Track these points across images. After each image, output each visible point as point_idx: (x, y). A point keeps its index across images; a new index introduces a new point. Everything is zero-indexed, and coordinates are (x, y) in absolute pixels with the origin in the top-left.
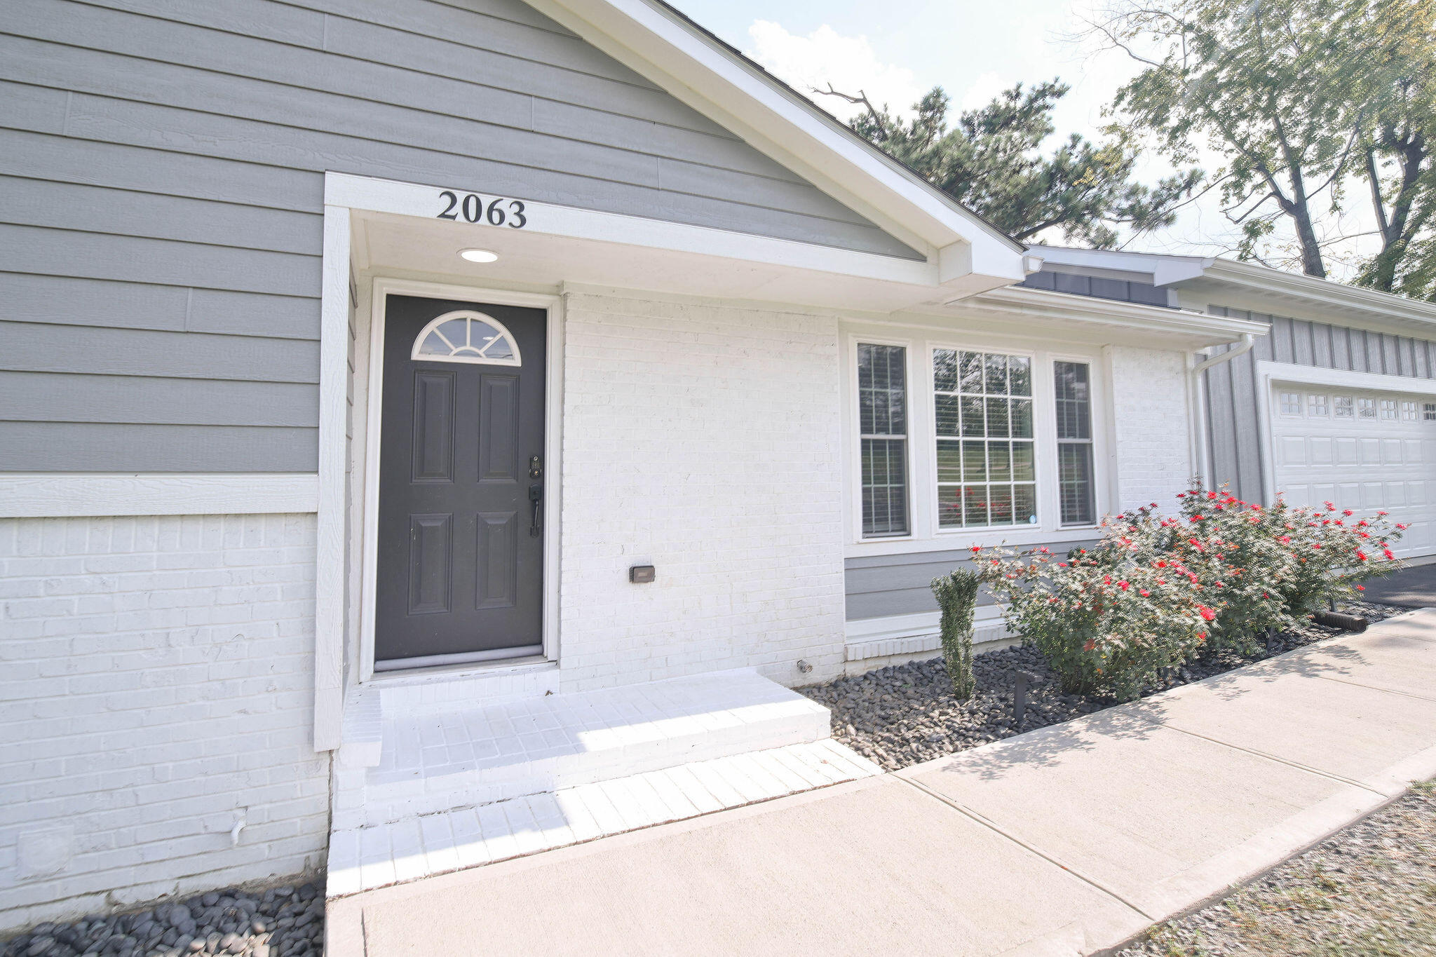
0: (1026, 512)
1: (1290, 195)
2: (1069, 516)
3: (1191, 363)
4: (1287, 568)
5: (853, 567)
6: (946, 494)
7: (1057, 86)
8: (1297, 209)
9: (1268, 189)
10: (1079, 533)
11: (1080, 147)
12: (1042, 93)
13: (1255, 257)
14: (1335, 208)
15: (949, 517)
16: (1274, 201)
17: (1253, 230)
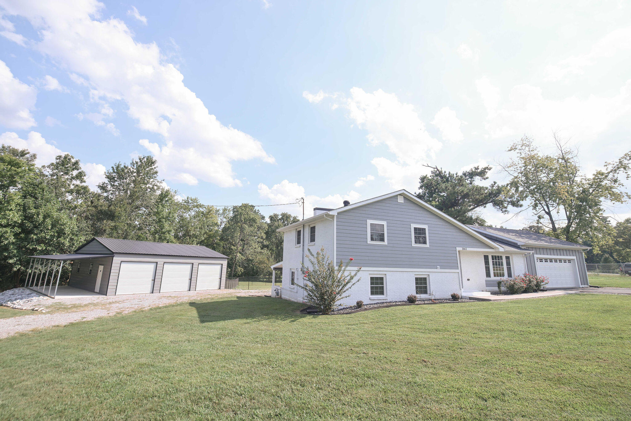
0: (503, 276)
1: (547, 210)
2: (509, 276)
3: (524, 256)
4: (535, 282)
5: (486, 281)
6: (494, 273)
7: (489, 167)
8: (549, 213)
9: (542, 209)
10: (510, 279)
11: (496, 185)
12: (485, 169)
13: (541, 223)
14: (558, 212)
15: (495, 276)
16: (544, 212)
17: (540, 217)
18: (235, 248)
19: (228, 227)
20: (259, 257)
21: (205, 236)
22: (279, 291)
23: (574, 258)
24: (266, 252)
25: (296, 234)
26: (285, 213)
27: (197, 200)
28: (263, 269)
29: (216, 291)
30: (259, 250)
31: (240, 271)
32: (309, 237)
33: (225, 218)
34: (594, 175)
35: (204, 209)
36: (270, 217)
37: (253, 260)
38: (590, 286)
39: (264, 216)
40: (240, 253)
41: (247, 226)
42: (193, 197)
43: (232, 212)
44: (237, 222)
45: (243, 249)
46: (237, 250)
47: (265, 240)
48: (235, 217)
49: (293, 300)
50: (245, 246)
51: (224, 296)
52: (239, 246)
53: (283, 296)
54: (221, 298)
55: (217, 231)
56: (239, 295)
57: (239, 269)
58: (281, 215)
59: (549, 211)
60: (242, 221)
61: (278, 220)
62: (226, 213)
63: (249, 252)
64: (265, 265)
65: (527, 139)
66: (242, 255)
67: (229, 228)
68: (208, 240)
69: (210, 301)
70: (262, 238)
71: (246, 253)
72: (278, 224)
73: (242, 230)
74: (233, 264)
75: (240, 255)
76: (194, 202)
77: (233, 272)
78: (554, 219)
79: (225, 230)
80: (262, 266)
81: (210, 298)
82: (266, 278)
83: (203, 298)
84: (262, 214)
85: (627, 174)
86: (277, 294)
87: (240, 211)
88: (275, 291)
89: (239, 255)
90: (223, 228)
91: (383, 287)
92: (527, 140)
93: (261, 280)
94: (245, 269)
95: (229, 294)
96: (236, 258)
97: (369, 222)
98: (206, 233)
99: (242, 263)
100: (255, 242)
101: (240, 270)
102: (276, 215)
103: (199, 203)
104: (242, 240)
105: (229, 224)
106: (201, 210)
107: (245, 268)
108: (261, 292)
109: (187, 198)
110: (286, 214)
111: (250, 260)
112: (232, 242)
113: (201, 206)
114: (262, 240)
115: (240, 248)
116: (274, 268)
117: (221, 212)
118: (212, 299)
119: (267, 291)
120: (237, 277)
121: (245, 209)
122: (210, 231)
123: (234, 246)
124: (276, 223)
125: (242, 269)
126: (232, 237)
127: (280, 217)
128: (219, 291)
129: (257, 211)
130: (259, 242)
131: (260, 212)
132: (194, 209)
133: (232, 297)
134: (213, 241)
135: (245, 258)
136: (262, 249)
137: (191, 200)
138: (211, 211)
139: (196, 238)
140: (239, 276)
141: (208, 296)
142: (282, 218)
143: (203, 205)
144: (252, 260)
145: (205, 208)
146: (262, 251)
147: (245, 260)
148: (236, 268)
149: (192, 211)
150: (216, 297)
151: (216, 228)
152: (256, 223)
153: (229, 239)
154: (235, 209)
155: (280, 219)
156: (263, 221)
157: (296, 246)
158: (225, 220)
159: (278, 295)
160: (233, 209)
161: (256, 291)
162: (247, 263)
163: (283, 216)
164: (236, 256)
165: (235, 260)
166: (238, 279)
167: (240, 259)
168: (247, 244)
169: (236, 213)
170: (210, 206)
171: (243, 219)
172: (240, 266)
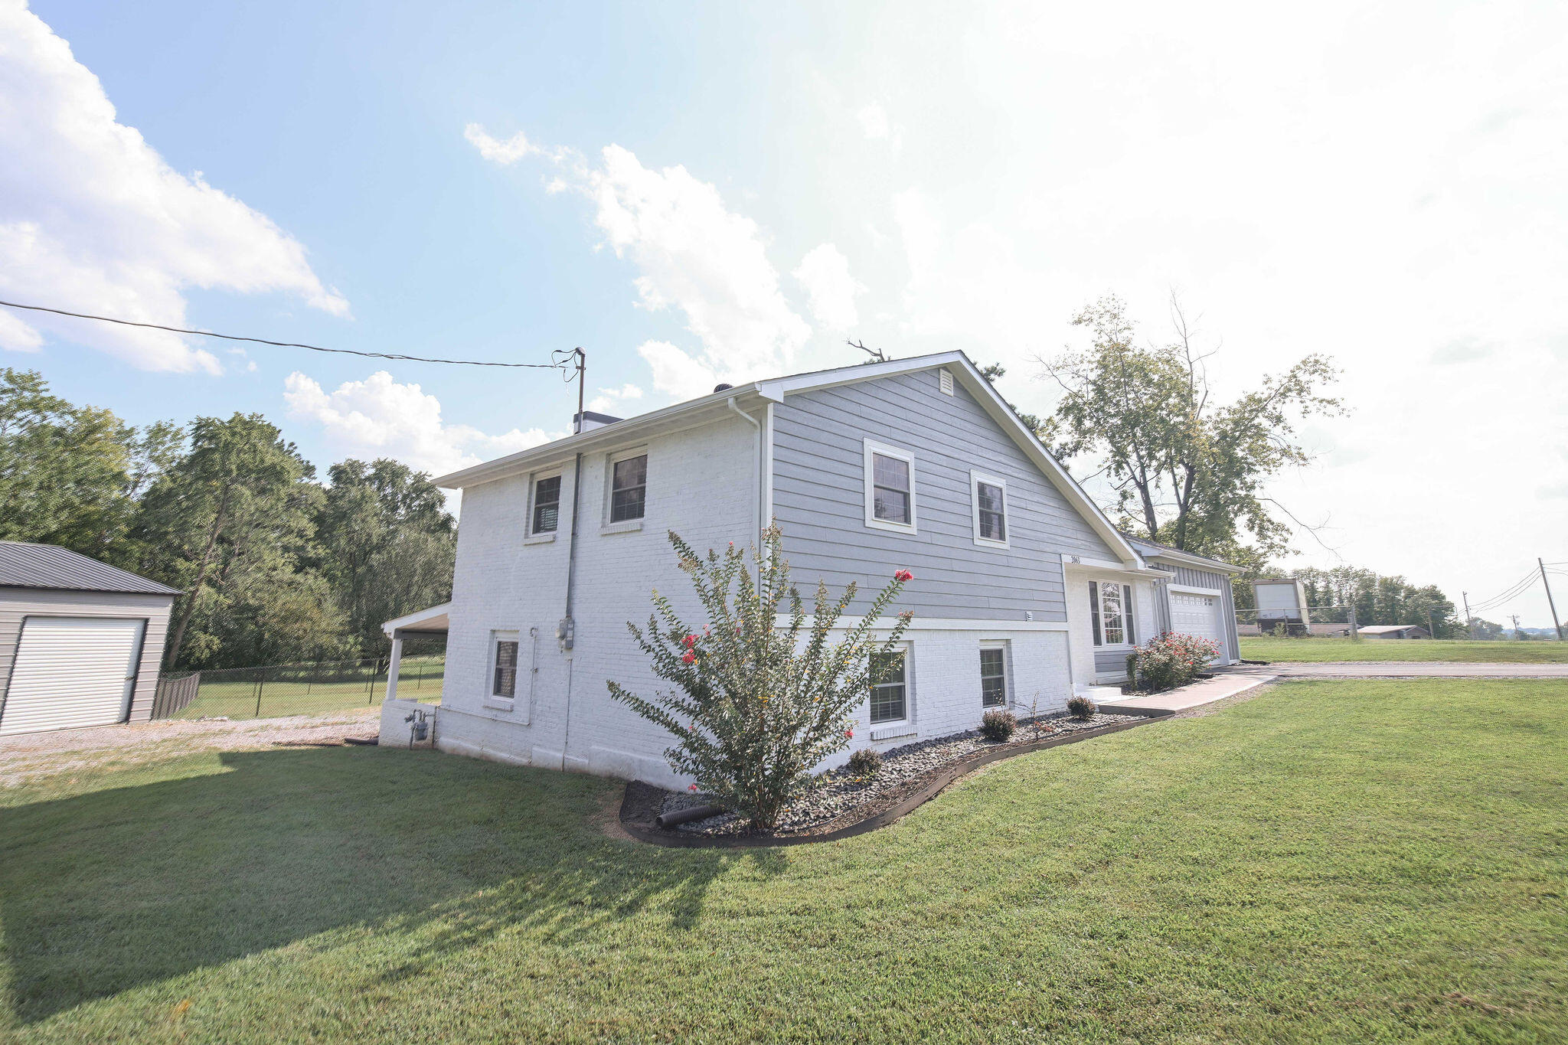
0: (1121, 640)
1: (1140, 479)
2: (1129, 641)
3: (1152, 585)
5: (1096, 655)
6: (1107, 633)
8: (1143, 487)
9: (1131, 475)
14: (1158, 486)
15: (1108, 641)
16: (1133, 481)
17: (1124, 496)
18: (193, 566)
19: (170, 490)
20: (287, 599)
21: (64, 515)
22: (429, 720)
23: (1218, 592)
24: (311, 579)
25: (530, 493)
26: (389, 460)
27: (39, 384)
28: (298, 638)
29: (110, 731)
30: (287, 573)
31: (207, 646)
32: (605, 499)
33: (157, 460)
34: (1240, 402)
35: (69, 418)
36: (334, 468)
37: (261, 607)
38: (1243, 661)
39: (311, 464)
40: (210, 582)
41: (248, 493)
42: (17, 369)
43: (190, 440)
44: (208, 476)
45: (224, 569)
46: (200, 572)
47: (311, 544)
48: (200, 457)
49: (503, 755)
50: (234, 562)
51: (154, 755)
52: (207, 561)
53: (446, 741)
54: (142, 768)
55: (119, 504)
56: (228, 745)
57: (203, 638)
58: (374, 466)
59: (1146, 482)
60: (229, 472)
61: (361, 482)
62: (163, 443)
63: (247, 581)
64: (307, 625)
65: (1113, 299)
66: (219, 590)
67: (170, 494)
68: (75, 535)
69: (78, 792)
70: (301, 534)
71: (234, 585)
72: (362, 494)
73: (226, 504)
74: (179, 621)
75: (212, 590)
76: (24, 389)
77: (176, 652)
78: (1153, 501)
79: (156, 499)
80: (294, 628)
81: (79, 774)
82: (306, 669)
83: (37, 774)
84: (304, 458)
85: (1304, 404)
86: (420, 731)
87: (226, 436)
88: (408, 720)
89: (204, 589)
90: (147, 494)
91: (901, 690)
92: (1112, 303)
93: (289, 674)
94: (224, 640)
95: (177, 742)
96: (192, 599)
97: (873, 446)
98: (67, 505)
99: (218, 622)
100: (274, 548)
101: (206, 642)
102: (355, 466)
103: (44, 394)
104: (221, 540)
105: (174, 481)
106: (55, 421)
107: (226, 634)
108: (324, 724)
110: (390, 463)
111: (248, 608)
112: (180, 546)
113: (55, 406)
114: (300, 543)
115: (213, 566)
116: (397, 631)
117: (141, 437)
118: (92, 775)
119: (344, 719)
120: (194, 668)
121: (244, 433)
122: (89, 503)
123: (187, 559)
124: (354, 492)
125: (215, 638)
126: (182, 528)
127: (370, 472)
128: (124, 730)
129: (286, 448)
130: (286, 549)
131: (297, 452)
132: (19, 415)
133: (196, 759)
134: (96, 539)
135: (229, 602)
136: (298, 570)
138: (94, 430)
139: (21, 522)
140: (199, 666)
141: (71, 764)
142: (378, 477)
143: (63, 404)
144: (256, 610)
145: (73, 413)
146: (299, 577)
147: (229, 607)
149: (10, 422)
150: (113, 764)
151: (116, 494)
152: (285, 483)
153: (166, 533)
154: (204, 429)
155: (368, 479)
156: (306, 480)
157: (528, 541)
158: (153, 468)
159: (423, 738)
160: (197, 429)
161: (298, 721)
162: (236, 620)
163: (381, 470)
164: (194, 593)
165: (190, 607)
166: (197, 676)
167: (207, 606)
168: (239, 555)
169: (206, 445)
170: (93, 411)
171: (234, 467)
172: (205, 630)
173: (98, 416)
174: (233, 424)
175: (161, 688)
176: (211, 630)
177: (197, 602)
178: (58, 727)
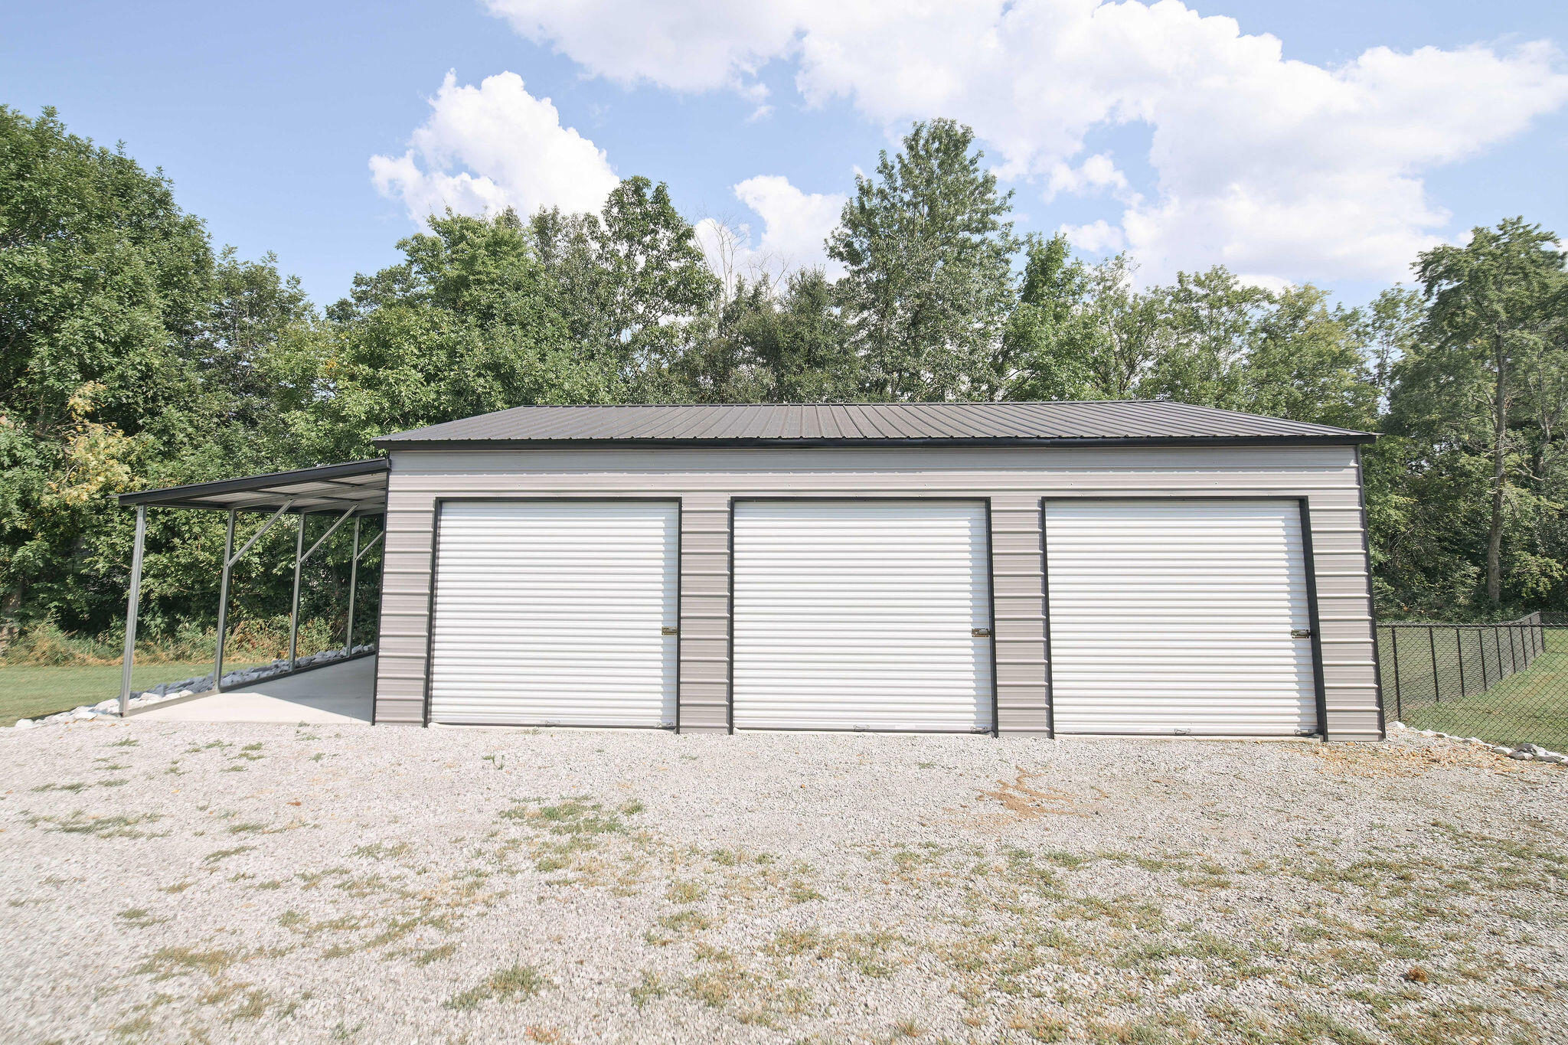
18: (1483, 461)
27: (1228, 278)
31: (1543, 573)
40: (1521, 482)
42: (1203, 271)
43: (1419, 289)
44: (1463, 332)
45: (1535, 461)
46: (1496, 468)
52: (1503, 452)
57: (1533, 562)
60: (1494, 317)
62: (1396, 316)
66: (1537, 491)
73: (1506, 363)
74: (1488, 539)
75: (1526, 492)
77: (1495, 581)
89: (1510, 490)
96: (1497, 507)
101: (1541, 569)
103: (1236, 288)
109: (1180, 281)
113: (1249, 296)
115: (1515, 459)
117: (1369, 315)
120: (1528, 607)
125: (1553, 562)
135: (1558, 508)
137: (1199, 283)
140: (1539, 601)
148: (1508, 560)
154: (1434, 265)
160: (1424, 269)
164: (1496, 497)
165: (1498, 519)
166: (1535, 617)
167: (1525, 514)
168: (1554, 438)
169: (1445, 285)
170: (1293, 292)
171: (1498, 307)
172: (1532, 549)
173: (1299, 296)
174: (1475, 247)
175: (1385, 641)
176: (1541, 549)
177: (1506, 510)
178: (1171, 728)
